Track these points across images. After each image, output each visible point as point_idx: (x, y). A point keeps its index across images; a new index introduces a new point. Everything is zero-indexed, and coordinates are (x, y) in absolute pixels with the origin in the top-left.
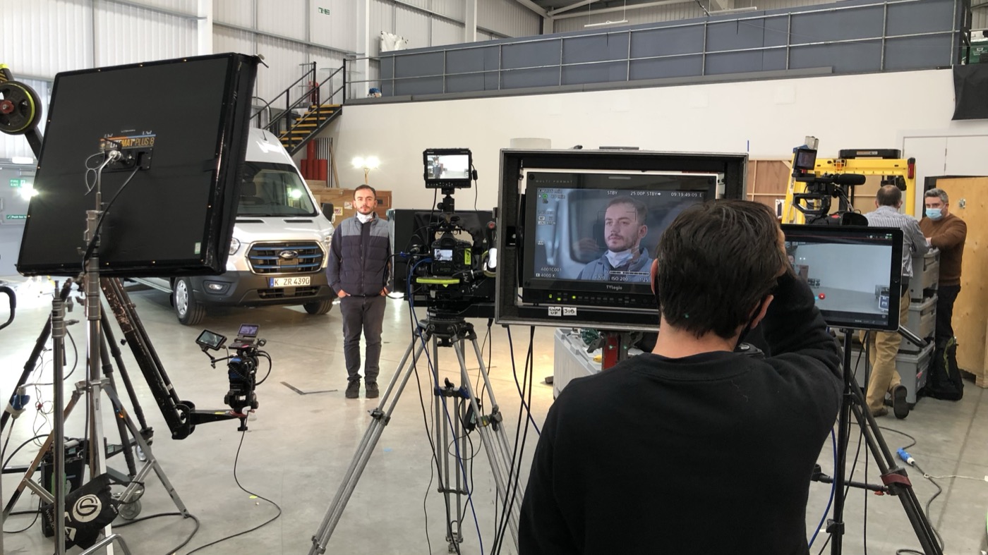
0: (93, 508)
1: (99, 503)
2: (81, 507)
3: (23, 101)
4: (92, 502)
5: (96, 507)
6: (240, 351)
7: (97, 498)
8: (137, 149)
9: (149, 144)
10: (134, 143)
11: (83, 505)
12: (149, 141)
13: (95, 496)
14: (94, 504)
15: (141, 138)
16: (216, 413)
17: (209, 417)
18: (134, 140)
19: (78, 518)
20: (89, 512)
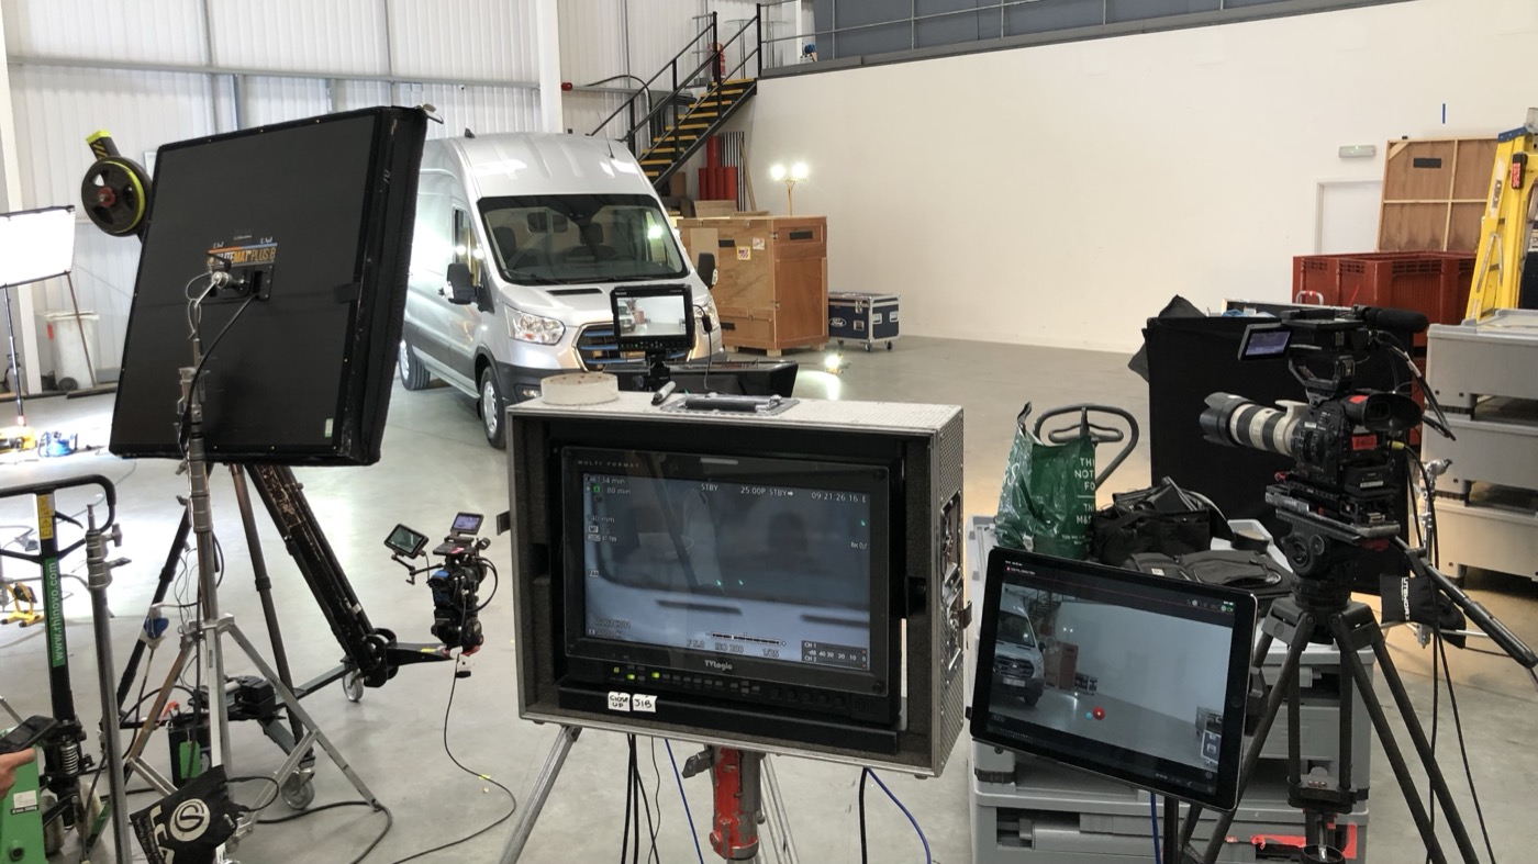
0: (198, 821)
1: (206, 813)
2: (182, 818)
3: (129, 186)
4: (197, 811)
5: (201, 819)
6: (450, 558)
7: (204, 806)
8: (254, 266)
9: (269, 259)
10: (249, 256)
11: (185, 814)
12: (269, 253)
13: (200, 801)
14: (200, 814)
15: (259, 249)
16: (424, 650)
17: (414, 656)
18: (249, 252)
19: (177, 835)
20: (192, 825)
